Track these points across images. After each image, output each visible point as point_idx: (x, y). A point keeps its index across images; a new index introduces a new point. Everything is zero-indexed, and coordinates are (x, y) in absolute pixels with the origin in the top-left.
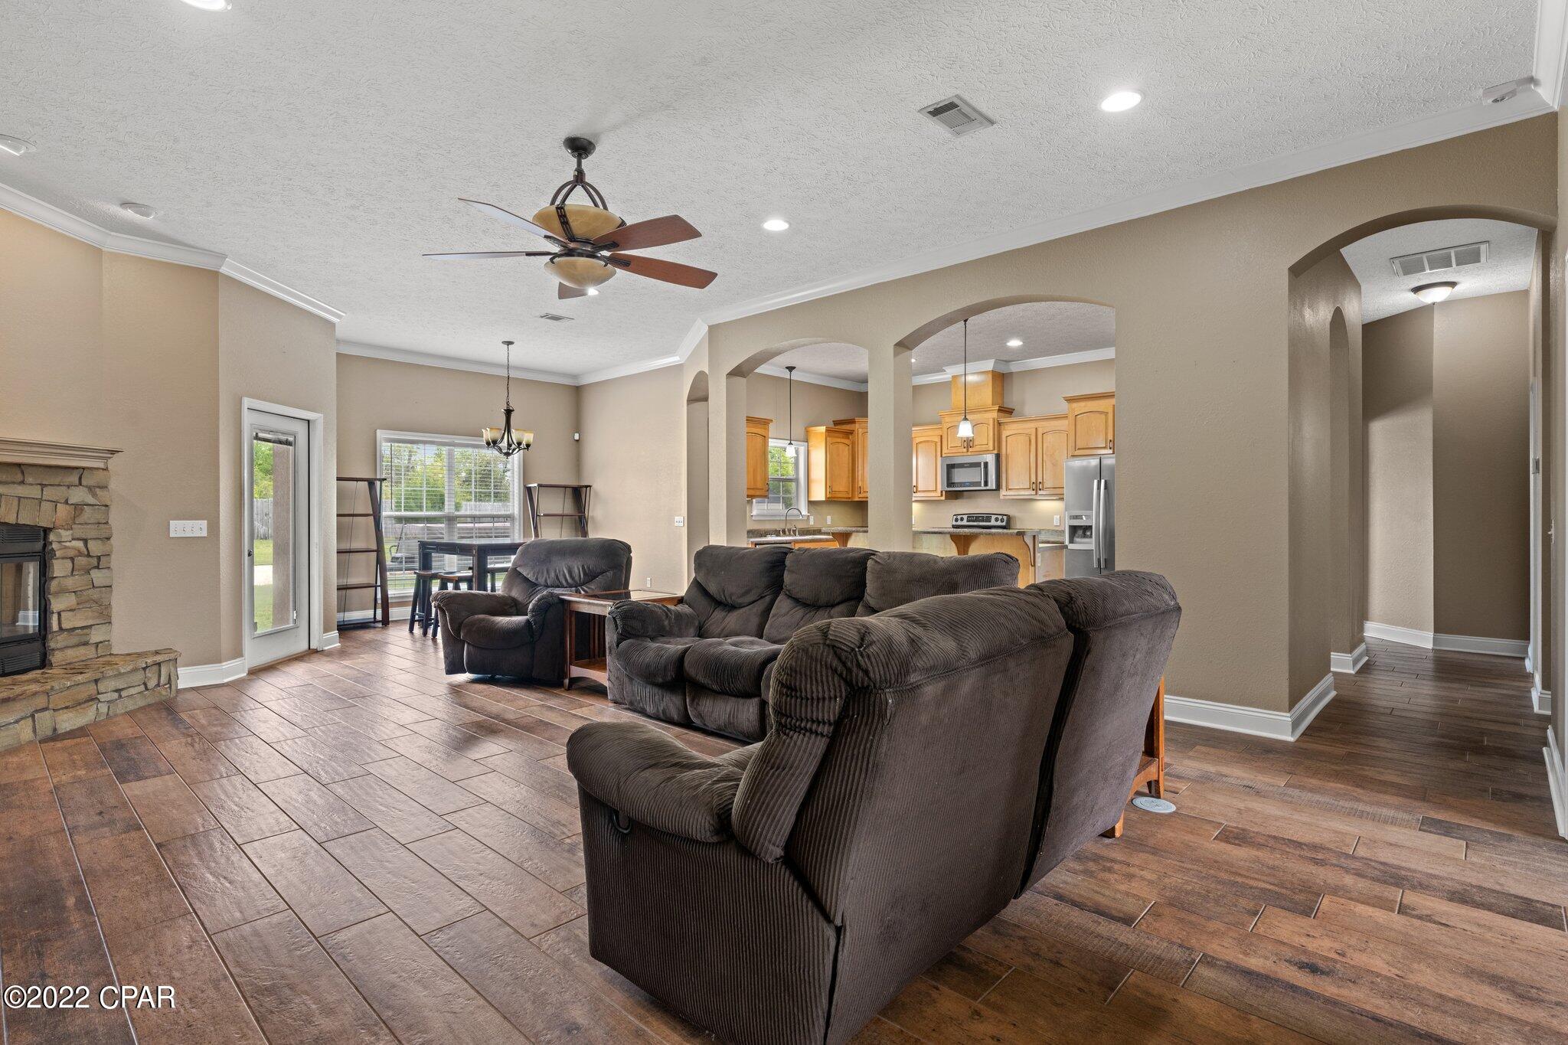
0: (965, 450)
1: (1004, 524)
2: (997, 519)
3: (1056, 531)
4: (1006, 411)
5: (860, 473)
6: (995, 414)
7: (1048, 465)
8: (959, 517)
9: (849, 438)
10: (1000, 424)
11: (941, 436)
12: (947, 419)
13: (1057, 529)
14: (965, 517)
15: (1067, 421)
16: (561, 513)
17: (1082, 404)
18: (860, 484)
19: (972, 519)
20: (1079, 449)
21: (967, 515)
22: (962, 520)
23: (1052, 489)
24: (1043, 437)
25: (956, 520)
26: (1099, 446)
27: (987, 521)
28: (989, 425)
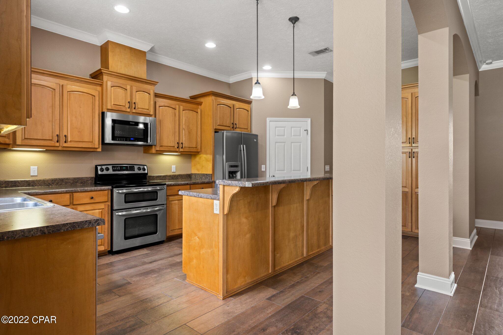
2: (139, 169)
6: (153, 87)
7: (186, 132)
8: (104, 167)
12: (110, 78)
17: (220, 99)
19: (116, 168)
20: (219, 125)
21: (112, 166)
22: (107, 169)
23: (188, 148)
24: (183, 112)
25: (102, 170)
26: (228, 125)
27: (131, 170)
28: (150, 94)
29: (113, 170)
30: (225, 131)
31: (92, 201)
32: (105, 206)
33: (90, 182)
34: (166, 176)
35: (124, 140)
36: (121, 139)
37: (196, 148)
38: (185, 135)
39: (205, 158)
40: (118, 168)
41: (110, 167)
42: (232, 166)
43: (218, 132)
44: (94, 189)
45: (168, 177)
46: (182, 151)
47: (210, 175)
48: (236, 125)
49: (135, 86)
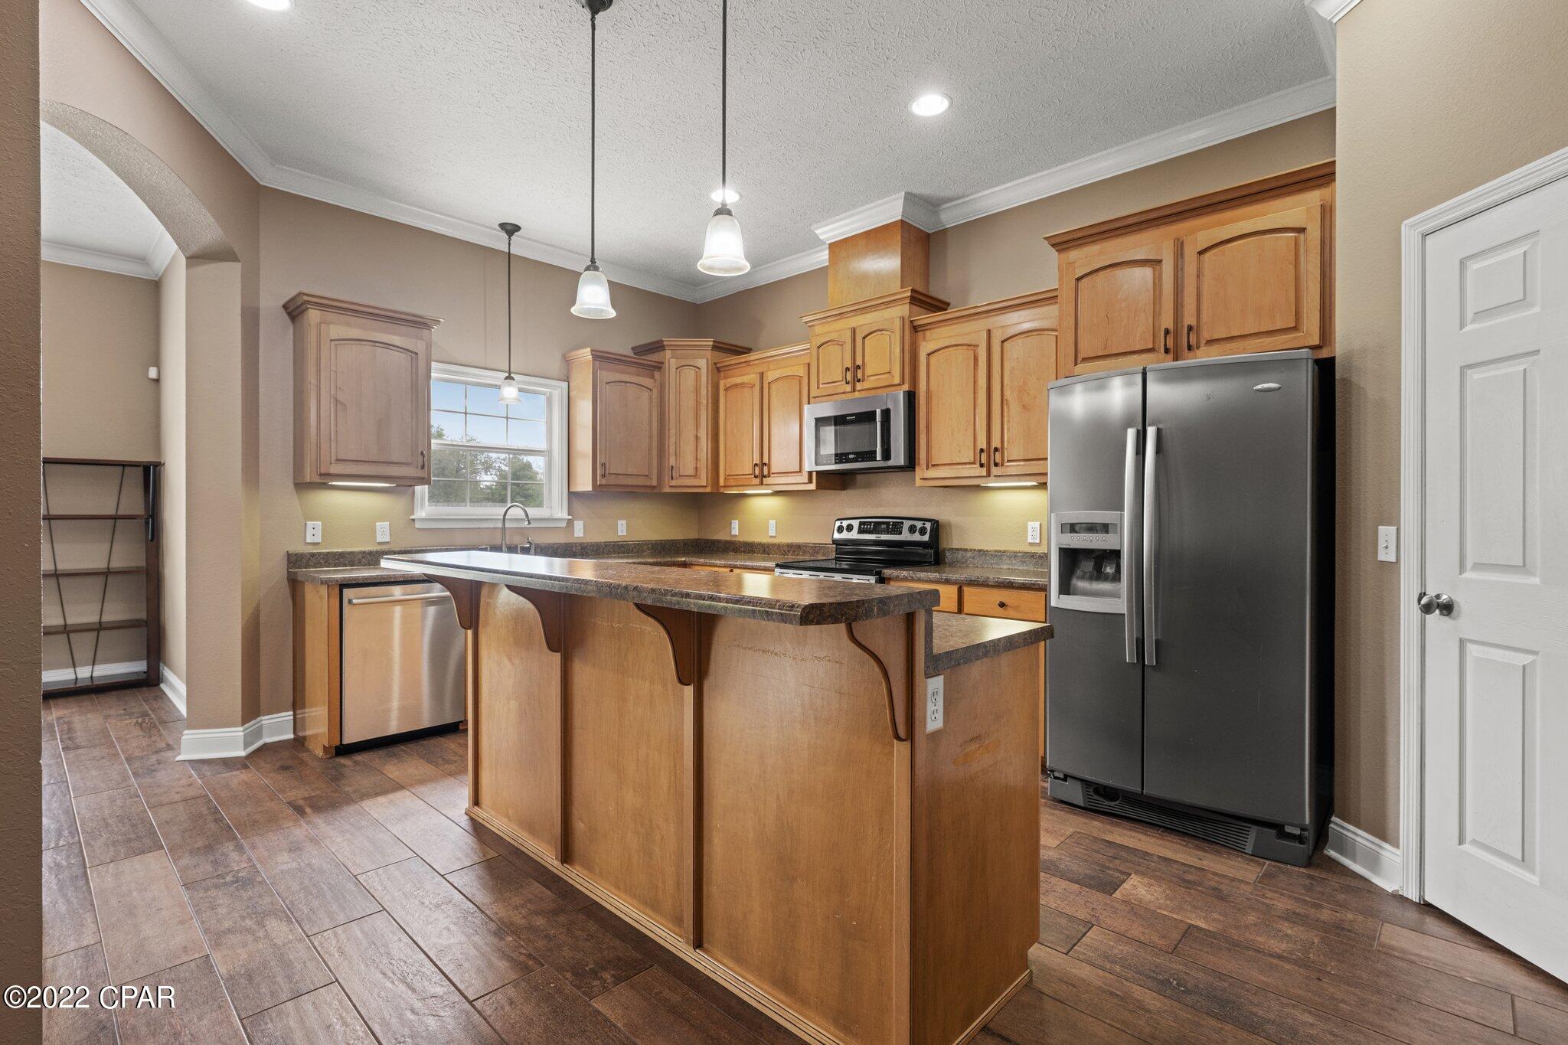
0: (848, 388)
1: (926, 538)
2: (912, 529)
3: (1033, 555)
4: (926, 301)
5: (672, 440)
6: (903, 310)
7: (1014, 409)
8: (845, 523)
9: (653, 377)
10: (915, 329)
11: (809, 364)
12: (818, 329)
13: (1033, 550)
14: (855, 523)
15: (1056, 307)
16: (111, 512)
17: (1095, 249)
18: (672, 461)
19: (867, 527)
20: (1084, 359)
21: (859, 520)
22: (850, 529)
23: (1022, 463)
24: (1002, 347)
25: (840, 530)
26: (1138, 348)
27: (896, 531)
28: (893, 331)
29: (860, 531)
35: (838, 461)
38: (1008, 421)
40: (870, 525)
46: (999, 473)
48: (1191, 332)
49: (861, 325)
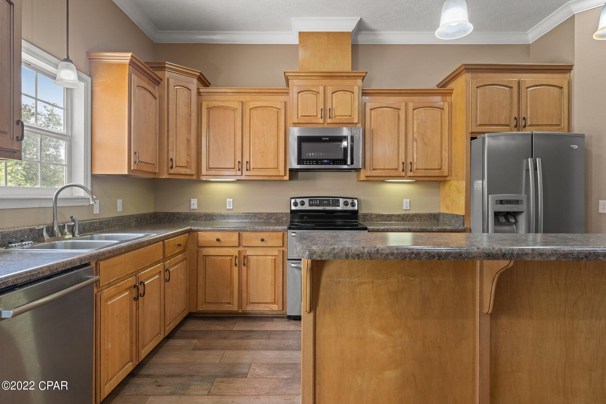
0: (321, 121)
1: (356, 208)
2: (345, 204)
6: (359, 82)
7: (419, 144)
8: (298, 201)
12: (296, 82)
18: (171, 155)
19: (315, 202)
20: (480, 125)
21: (308, 199)
22: (303, 204)
23: (423, 171)
24: (413, 112)
25: (296, 204)
26: (503, 123)
27: (334, 205)
28: (353, 93)
29: (310, 205)
30: (486, 135)
31: (263, 244)
32: (278, 253)
33: (285, 219)
34: (392, 215)
35: (314, 163)
36: (310, 163)
37: (440, 169)
38: (417, 149)
39: (456, 186)
40: (317, 202)
41: (306, 201)
42: (501, 202)
43: (476, 138)
44: (266, 228)
45: (395, 216)
46: (412, 175)
47: (462, 218)
48: (524, 121)
49: (330, 86)
